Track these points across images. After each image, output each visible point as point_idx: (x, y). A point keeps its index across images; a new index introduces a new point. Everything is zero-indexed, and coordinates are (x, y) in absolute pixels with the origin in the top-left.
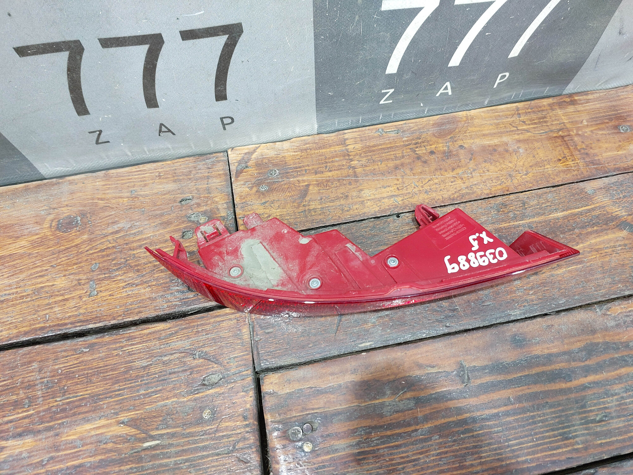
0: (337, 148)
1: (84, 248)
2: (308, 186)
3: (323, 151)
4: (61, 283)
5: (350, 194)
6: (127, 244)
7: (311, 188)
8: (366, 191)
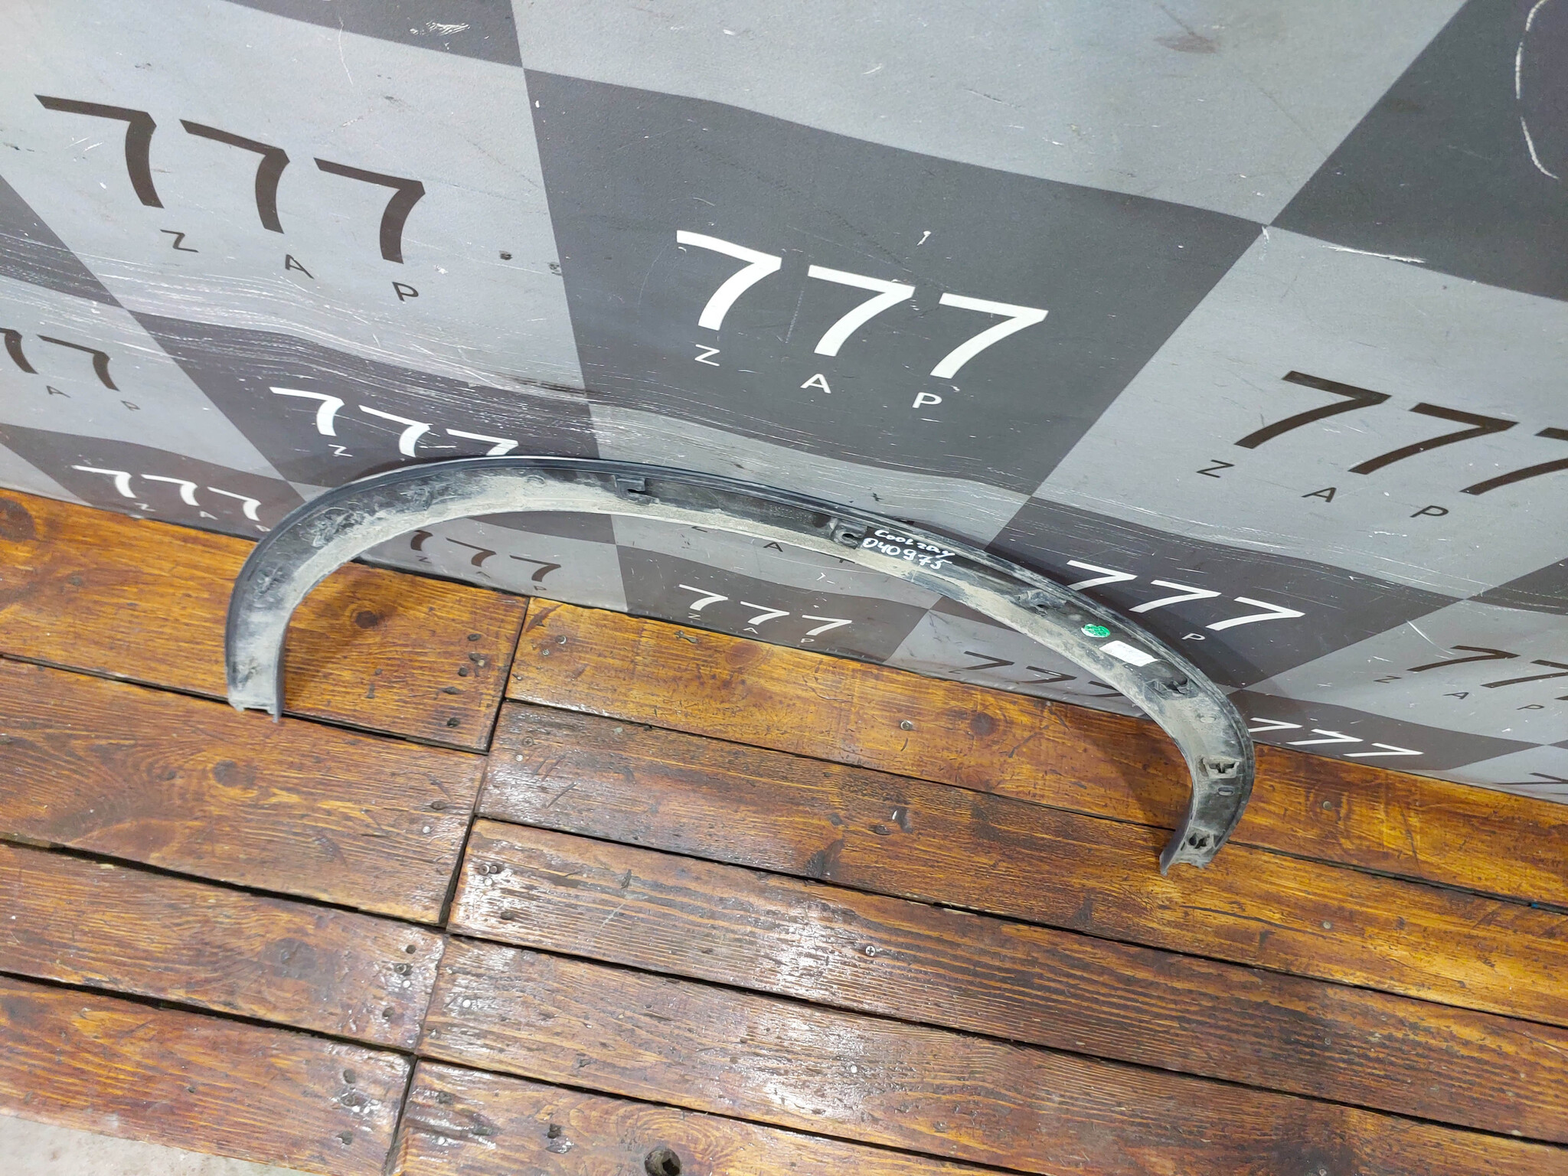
0: (632, 636)
1: (374, 650)
2: (586, 665)
3: (618, 634)
4: (347, 675)
5: (619, 690)
6: (411, 661)
7: (588, 668)
8: (634, 692)
